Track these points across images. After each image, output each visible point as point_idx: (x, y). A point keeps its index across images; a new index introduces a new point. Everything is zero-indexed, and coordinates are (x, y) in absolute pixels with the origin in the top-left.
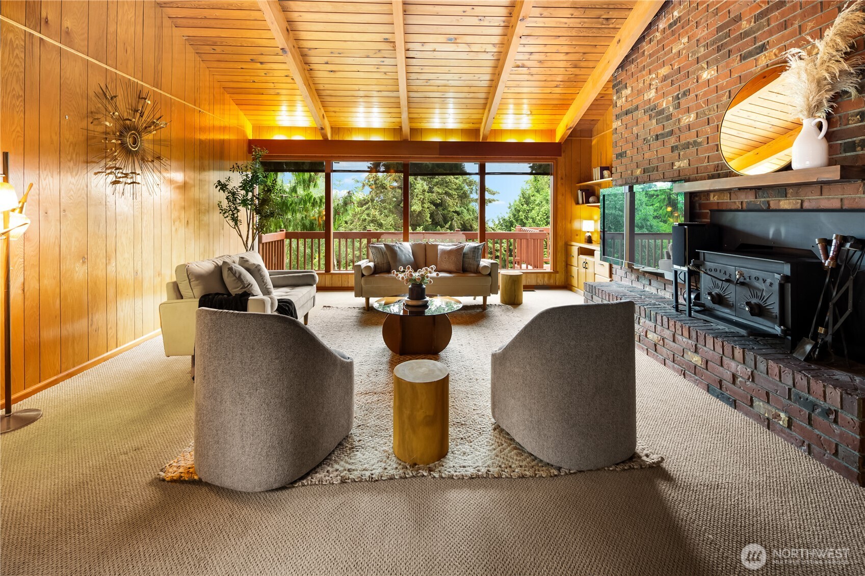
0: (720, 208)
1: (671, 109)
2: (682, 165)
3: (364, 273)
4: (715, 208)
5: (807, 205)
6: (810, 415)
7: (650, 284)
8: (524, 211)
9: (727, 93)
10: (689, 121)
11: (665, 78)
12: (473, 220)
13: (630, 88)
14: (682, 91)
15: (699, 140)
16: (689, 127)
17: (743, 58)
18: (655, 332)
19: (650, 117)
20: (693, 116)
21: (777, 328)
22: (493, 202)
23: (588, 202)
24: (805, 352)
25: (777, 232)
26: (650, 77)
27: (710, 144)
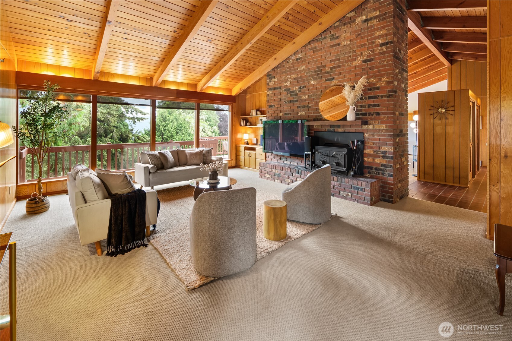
0: (318, 131)
1: (297, 92)
2: (302, 114)
3: (151, 171)
4: (316, 130)
5: (346, 131)
6: (357, 191)
7: (294, 162)
8: (163, 126)
9: (321, 91)
10: (305, 98)
11: (294, 79)
12: (128, 132)
13: (277, 79)
14: (302, 86)
15: (310, 106)
16: (305, 100)
17: (327, 80)
18: (301, 178)
19: (287, 93)
20: (307, 97)
21: (343, 169)
22: (144, 120)
23: (246, 125)
24: (351, 175)
25: (338, 139)
26: (288, 77)
27: (314, 108)
